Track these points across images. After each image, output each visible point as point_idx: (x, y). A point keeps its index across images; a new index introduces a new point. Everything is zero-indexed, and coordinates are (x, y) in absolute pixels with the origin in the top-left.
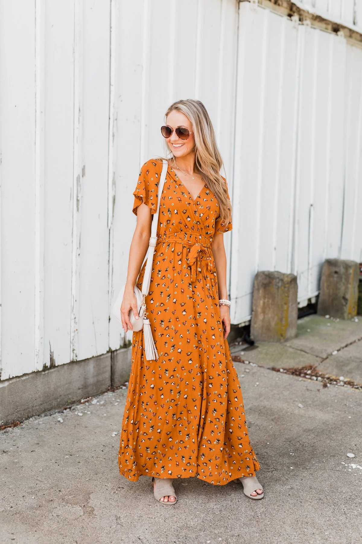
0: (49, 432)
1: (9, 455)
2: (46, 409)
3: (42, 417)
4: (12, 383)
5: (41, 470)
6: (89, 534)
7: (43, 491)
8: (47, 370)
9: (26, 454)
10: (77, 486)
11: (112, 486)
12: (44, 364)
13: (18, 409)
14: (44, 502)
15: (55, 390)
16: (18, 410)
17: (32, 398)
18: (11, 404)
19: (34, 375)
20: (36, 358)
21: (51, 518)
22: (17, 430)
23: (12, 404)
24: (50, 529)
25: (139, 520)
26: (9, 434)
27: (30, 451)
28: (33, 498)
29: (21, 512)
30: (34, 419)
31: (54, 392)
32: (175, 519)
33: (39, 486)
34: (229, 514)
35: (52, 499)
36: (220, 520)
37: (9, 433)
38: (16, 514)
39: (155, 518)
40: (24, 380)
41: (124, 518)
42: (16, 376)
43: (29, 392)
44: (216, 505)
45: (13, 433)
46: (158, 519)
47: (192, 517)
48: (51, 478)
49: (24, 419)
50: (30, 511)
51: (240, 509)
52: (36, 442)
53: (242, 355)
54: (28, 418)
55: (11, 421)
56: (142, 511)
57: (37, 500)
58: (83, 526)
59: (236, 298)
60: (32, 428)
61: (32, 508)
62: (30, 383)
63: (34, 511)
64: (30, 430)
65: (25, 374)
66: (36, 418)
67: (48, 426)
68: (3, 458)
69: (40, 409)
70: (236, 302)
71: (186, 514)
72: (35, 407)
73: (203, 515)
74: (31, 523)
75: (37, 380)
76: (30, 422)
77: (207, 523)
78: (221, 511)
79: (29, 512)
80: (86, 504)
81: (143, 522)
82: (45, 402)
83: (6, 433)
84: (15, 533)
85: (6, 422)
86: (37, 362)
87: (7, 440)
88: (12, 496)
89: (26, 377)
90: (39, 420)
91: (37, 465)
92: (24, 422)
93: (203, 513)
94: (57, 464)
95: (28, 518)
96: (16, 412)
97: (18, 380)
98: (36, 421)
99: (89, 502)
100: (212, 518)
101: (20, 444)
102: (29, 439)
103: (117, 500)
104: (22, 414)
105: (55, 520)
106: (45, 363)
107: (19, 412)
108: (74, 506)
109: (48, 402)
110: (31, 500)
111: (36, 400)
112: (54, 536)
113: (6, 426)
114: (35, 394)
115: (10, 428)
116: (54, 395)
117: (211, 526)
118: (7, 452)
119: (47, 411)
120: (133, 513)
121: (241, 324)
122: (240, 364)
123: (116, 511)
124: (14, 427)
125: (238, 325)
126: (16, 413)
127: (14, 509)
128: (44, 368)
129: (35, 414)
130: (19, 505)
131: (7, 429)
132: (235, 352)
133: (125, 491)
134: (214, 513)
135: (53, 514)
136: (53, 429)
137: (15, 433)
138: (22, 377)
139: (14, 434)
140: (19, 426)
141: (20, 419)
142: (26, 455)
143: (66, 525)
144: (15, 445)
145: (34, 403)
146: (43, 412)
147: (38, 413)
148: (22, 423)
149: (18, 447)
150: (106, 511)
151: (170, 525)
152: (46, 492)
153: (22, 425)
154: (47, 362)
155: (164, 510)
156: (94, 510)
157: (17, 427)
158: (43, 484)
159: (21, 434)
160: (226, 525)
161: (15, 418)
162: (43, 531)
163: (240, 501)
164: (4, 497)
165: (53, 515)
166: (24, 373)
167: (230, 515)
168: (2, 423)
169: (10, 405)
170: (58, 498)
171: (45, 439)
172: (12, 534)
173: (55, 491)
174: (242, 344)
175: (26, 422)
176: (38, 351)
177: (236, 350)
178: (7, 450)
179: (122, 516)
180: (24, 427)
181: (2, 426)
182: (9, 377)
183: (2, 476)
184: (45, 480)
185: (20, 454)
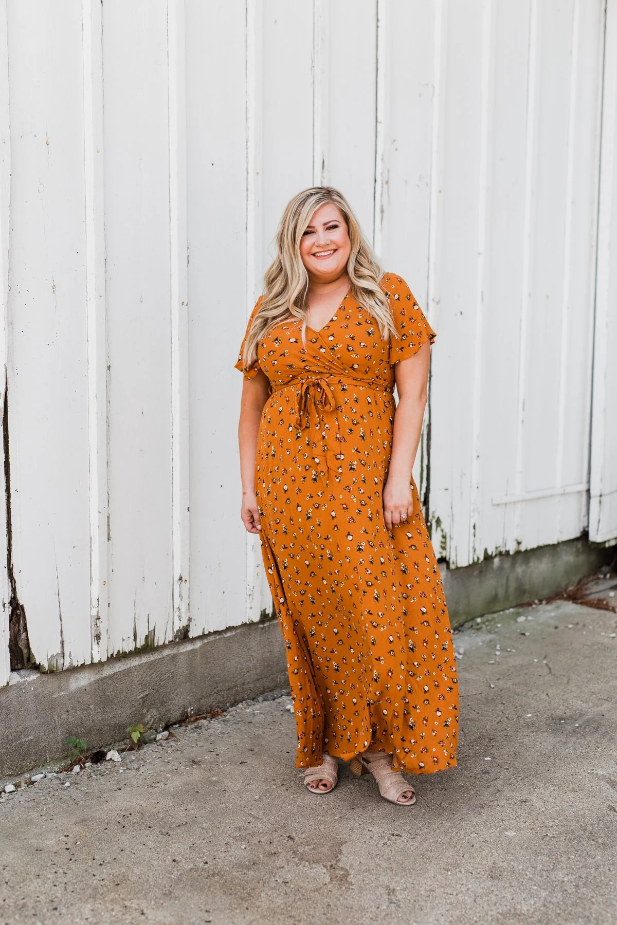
0: (271, 729)
1: (203, 769)
2: (266, 687)
3: (259, 702)
4: (208, 643)
5: (257, 797)
6: (339, 919)
7: (261, 835)
8: (267, 621)
9: (231, 767)
10: (319, 829)
11: (380, 832)
12: (262, 610)
13: (217, 687)
14: (261, 856)
15: (280, 655)
17: (241, 669)
18: (207, 678)
19: (245, 629)
20: (248, 599)
21: (273, 886)
22: (216, 724)
23: (209, 678)
24: (272, 906)
25: (428, 896)
26: (202, 732)
27: (239, 763)
28: (243, 847)
29: (223, 873)
30: (245, 705)
31: (279, 658)
32: (494, 898)
33: (254, 825)
34: (592, 894)
35: (275, 850)
36: (575, 904)
37: (202, 730)
38: (213, 875)
39: (457, 895)
40: (229, 638)
41: (402, 891)
42: (215, 630)
43: (237, 660)
44: (568, 875)
45: (209, 729)
46: (463, 897)
47: (524, 896)
48: (274, 812)
49: (228, 704)
50: (238, 871)
51: (613, 885)
52: (248, 747)
53: (611, 597)
54: (235, 703)
55: (206, 709)
56: (433, 880)
57: (250, 852)
58: (330, 903)
59: (601, 496)
60: (242, 721)
61: (241, 866)
62: (238, 643)
63: (245, 871)
64: (239, 724)
65: (229, 627)
66: (250, 704)
67: (269, 719)
68: (191, 774)
69: (255, 689)
70: (600, 502)
71: (514, 890)
72: (248, 684)
73: (545, 893)
74: (239, 894)
75: (250, 639)
76: (238, 711)
77: (553, 908)
78: (577, 886)
79: (235, 873)
80: (334, 862)
81: (437, 902)
82: (264, 676)
83: (197, 730)
84: (211, 911)
85: (199, 709)
86: (251, 608)
87: (200, 741)
88: (206, 842)
89: (232, 632)
90: (254, 707)
91: (249, 788)
92: (228, 710)
93: (544, 889)
94: (284, 788)
95: (233, 884)
96: (215, 693)
97: (218, 637)
98: (249, 708)
99: (339, 860)
100: (561, 899)
101: (222, 749)
102: (237, 740)
103: (390, 858)
104: (225, 696)
105: (281, 890)
106: (264, 608)
107: (220, 693)
108: (314, 866)
109: (270, 676)
110: (240, 851)
111: (248, 672)
112: (279, 919)
113: (198, 716)
114: (247, 662)
115: (205, 721)
116: (280, 665)
117: (559, 914)
118: (200, 763)
119: (267, 692)
120: (418, 882)
121: (609, 541)
122: (609, 614)
123: (387, 878)
124: (211, 718)
125: (604, 543)
126: (215, 695)
127: (211, 866)
128: (262, 617)
129: (246, 697)
130: (218, 860)
131: (199, 721)
132: (597, 592)
133: (403, 841)
134: (565, 890)
135: (278, 879)
136: (278, 723)
137: (213, 728)
138: (225, 633)
139: (211, 731)
140: (219, 717)
141: (221, 706)
142: (231, 769)
143: (300, 899)
144: (212, 750)
145: (245, 678)
146: (260, 693)
147: (252, 695)
148: (226, 711)
149: (217, 755)
150: (370, 876)
151: (485, 908)
152: (266, 837)
153: (225, 716)
154: (267, 607)
155: (474, 880)
156: (348, 874)
157: (217, 718)
158: (261, 823)
159: (224, 731)
160: (587, 913)
161: (213, 702)
162: (259, 910)
163: (611, 869)
164: (193, 845)
165: (277, 881)
167: (595, 895)
168: (190, 712)
169: (205, 680)
170: (285, 850)
171: (263, 743)
172: (207, 911)
173: (281, 836)
174: (611, 577)
175: (232, 711)
176: (252, 589)
177: (601, 587)
178: (199, 759)
179: (398, 888)
180: (228, 719)
181: (191, 716)
182: (203, 633)
183: (190, 806)
184: (263, 815)
185: (222, 767)
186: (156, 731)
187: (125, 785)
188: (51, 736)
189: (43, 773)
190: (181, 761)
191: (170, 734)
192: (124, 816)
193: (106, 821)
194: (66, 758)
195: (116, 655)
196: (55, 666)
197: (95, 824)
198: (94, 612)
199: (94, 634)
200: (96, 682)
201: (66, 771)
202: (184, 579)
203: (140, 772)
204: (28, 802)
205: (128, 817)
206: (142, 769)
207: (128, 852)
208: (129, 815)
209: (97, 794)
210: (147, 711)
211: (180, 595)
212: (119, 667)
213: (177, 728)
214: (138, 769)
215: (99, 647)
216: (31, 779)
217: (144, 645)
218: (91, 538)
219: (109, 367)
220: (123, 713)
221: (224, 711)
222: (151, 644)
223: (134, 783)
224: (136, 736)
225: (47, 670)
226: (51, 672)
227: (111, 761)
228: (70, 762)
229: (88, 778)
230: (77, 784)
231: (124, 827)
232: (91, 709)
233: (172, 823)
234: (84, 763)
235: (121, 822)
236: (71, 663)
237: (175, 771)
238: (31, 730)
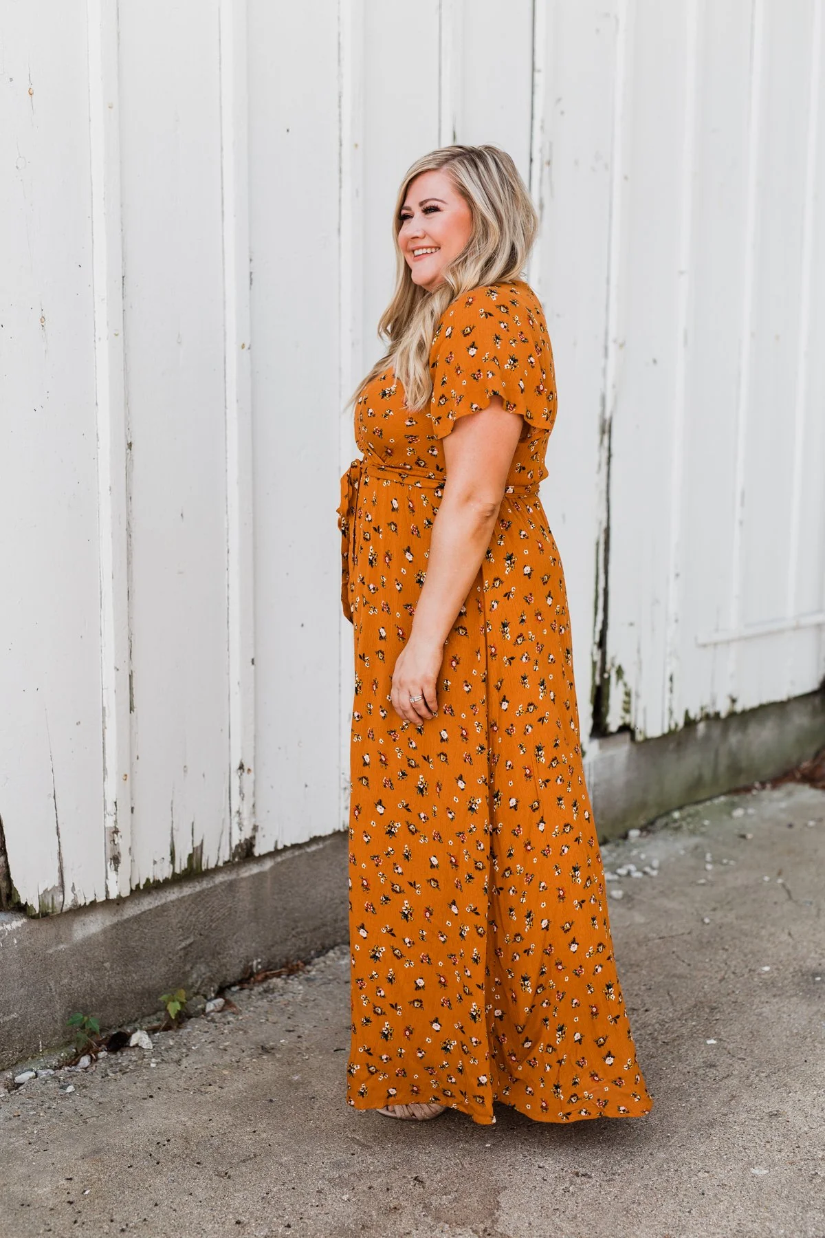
1: (278, 1060)
4: (283, 862)
7: (372, 1176)
9: (321, 1057)
10: (463, 1166)
11: (558, 1169)
13: (297, 927)
14: (374, 1213)
16: (299, 930)
17: (332, 899)
18: (281, 914)
19: (338, 839)
20: (342, 795)
22: (296, 986)
23: (284, 915)
26: (275, 998)
27: (332, 1051)
28: (345, 1197)
30: (338, 953)
33: (360, 1159)
35: (396, 1203)
37: (276, 994)
40: (314, 854)
42: (294, 842)
43: (327, 885)
45: (285, 993)
48: (390, 1135)
49: (313, 952)
52: (346, 1023)
54: (323, 951)
55: (280, 960)
57: (356, 1207)
60: (335, 979)
61: (343, 1230)
62: (327, 860)
64: (331, 985)
65: (315, 837)
66: (345, 951)
68: (261, 1070)
76: (328, 962)
80: (488, 1223)
83: (268, 995)
85: (269, 961)
87: (272, 1013)
88: (288, 1190)
89: (318, 844)
92: (313, 963)
96: (294, 936)
97: (297, 853)
98: (344, 958)
99: (498, 1221)
101: (306, 1027)
102: (328, 1012)
103: (576, 1216)
104: (309, 940)
107: (301, 936)
108: (458, 1230)
110: (341, 1206)
111: (342, 903)
113: (268, 973)
114: (340, 888)
115: (279, 980)
118: (273, 1051)
124: (288, 975)
126: (293, 939)
127: (296, 1231)
129: (339, 941)
130: (306, 1221)
131: (270, 981)
133: (593, 1186)
137: (292, 992)
138: (309, 847)
139: (288, 997)
140: (300, 973)
141: (302, 954)
142: (322, 1060)
144: (291, 1029)
145: (338, 912)
148: (310, 964)
149: (299, 1037)
152: (380, 1180)
153: (308, 972)
157: (297, 975)
158: (371, 1155)
159: (308, 997)
161: (290, 950)
164: (268, 1194)
166: (312, 836)
168: (257, 967)
169: (279, 919)
170: (412, 1202)
173: (404, 1177)
175: (318, 964)
178: (272, 1044)
180: (314, 976)
181: (258, 973)
182: (276, 848)
183: (259, 1125)
184: (374, 1140)
185: (307, 1057)
186: (205, 997)
187: (159, 1088)
188: (45, 1012)
189: (32, 1070)
190: (243, 1047)
191: (228, 1003)
192: (158, 1143)
193: (131, 1152)
194: (68, 1043)
195: (144, 885)
196: (50, 906)
197: (113, 1158)
198: (110, 823)
199: (110, 855)
200: (114, 926)
201: (69, 1065)
202: (246, 768)
203: (182, 1067)
204: (10, 1119)
205: (164, 1145)
206: (184, 1063)
207: (166, 1208)
208: (166, 1143)
209: (116, 1104)
210: (192, 968)
211: (241, 792)
212: (148, 903)
213: (236, 992)
214: (178, 1062)
215: (117, 874)
216: (14, 1079)
217: (186, 870)
218: (104, 709)
219: (130, 445)
220: (155, 973)
221: (307, 963)
222: (197, 867)
223: (174, 1086)
224: (174, 1008)
225: (37, 912)
226: (45, 915)
227: (137, 1049)
228: (74, 1050)
229: (103, 1077)
230: (85, 1087)
231: (158, 1163)
232: (106, 969)
233: (233, 1156)
234: (96, 1053)
235: (153, 1155)
236: (75, 901)
237: (236, 1064)
238: (14, 1004)
